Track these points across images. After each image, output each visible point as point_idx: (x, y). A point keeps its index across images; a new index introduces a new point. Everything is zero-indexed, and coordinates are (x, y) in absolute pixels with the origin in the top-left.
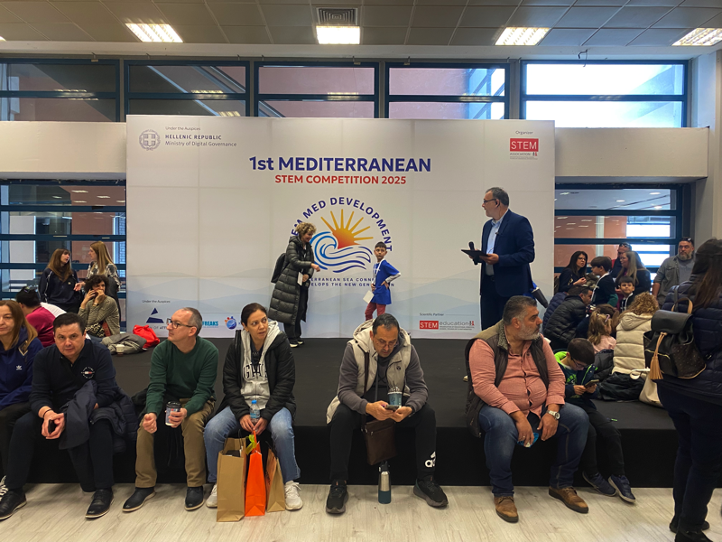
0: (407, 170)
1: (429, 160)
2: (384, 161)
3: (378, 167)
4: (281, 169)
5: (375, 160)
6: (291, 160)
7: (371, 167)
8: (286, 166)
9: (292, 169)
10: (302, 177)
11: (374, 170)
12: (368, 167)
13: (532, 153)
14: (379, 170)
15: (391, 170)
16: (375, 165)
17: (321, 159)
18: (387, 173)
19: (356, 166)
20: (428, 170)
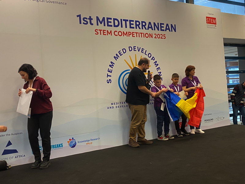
0: (166, 31)
1: (175, 25)
2: (154, 23)
4: (98, 25)
5: (150, 23)
6: (104, 18)
7: (149, 27)
8: (101, 23)
9: (105, 25)
10: (111, 31)
11: (150, 29)
12: (147, 27)
13: (214, 25)
14: (152, 29)
15: (158, 30)
16: (150, 26)
17: (121, 20)
18: (156, 32)
19: (140, 26)
20: (175, 31)
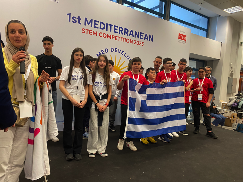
0: (144, 39)
1: (153, 36)
2: (136, 32)
3: (133, 35)
4: (85, 25)
5: (132, 31)
6: (91, 20)
8: (89, 24)
10: (97, 32)
11: (131, 36)
12: (129, 33)
13: (184, 41)
14: (133, 36)
15: (138, 38)
16: (131, 33)
17: (107, 24)
18: (136, 39)
19: (123, 32)
20: (152, 41)
